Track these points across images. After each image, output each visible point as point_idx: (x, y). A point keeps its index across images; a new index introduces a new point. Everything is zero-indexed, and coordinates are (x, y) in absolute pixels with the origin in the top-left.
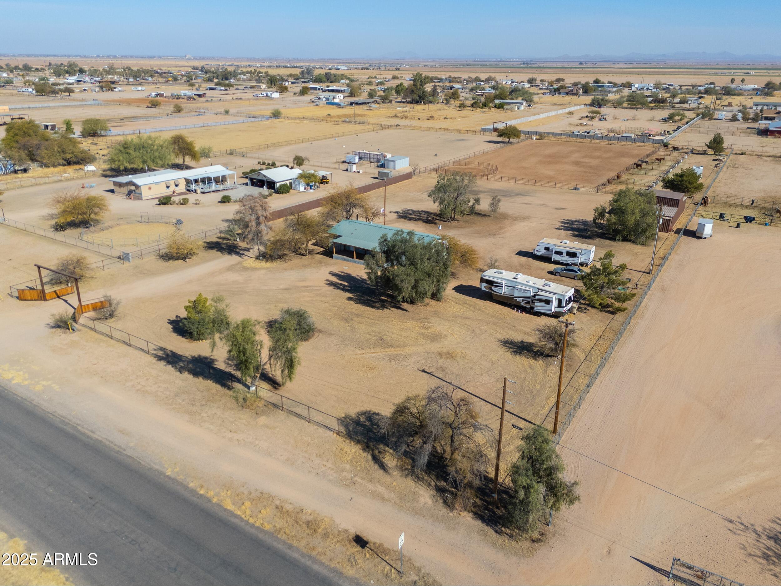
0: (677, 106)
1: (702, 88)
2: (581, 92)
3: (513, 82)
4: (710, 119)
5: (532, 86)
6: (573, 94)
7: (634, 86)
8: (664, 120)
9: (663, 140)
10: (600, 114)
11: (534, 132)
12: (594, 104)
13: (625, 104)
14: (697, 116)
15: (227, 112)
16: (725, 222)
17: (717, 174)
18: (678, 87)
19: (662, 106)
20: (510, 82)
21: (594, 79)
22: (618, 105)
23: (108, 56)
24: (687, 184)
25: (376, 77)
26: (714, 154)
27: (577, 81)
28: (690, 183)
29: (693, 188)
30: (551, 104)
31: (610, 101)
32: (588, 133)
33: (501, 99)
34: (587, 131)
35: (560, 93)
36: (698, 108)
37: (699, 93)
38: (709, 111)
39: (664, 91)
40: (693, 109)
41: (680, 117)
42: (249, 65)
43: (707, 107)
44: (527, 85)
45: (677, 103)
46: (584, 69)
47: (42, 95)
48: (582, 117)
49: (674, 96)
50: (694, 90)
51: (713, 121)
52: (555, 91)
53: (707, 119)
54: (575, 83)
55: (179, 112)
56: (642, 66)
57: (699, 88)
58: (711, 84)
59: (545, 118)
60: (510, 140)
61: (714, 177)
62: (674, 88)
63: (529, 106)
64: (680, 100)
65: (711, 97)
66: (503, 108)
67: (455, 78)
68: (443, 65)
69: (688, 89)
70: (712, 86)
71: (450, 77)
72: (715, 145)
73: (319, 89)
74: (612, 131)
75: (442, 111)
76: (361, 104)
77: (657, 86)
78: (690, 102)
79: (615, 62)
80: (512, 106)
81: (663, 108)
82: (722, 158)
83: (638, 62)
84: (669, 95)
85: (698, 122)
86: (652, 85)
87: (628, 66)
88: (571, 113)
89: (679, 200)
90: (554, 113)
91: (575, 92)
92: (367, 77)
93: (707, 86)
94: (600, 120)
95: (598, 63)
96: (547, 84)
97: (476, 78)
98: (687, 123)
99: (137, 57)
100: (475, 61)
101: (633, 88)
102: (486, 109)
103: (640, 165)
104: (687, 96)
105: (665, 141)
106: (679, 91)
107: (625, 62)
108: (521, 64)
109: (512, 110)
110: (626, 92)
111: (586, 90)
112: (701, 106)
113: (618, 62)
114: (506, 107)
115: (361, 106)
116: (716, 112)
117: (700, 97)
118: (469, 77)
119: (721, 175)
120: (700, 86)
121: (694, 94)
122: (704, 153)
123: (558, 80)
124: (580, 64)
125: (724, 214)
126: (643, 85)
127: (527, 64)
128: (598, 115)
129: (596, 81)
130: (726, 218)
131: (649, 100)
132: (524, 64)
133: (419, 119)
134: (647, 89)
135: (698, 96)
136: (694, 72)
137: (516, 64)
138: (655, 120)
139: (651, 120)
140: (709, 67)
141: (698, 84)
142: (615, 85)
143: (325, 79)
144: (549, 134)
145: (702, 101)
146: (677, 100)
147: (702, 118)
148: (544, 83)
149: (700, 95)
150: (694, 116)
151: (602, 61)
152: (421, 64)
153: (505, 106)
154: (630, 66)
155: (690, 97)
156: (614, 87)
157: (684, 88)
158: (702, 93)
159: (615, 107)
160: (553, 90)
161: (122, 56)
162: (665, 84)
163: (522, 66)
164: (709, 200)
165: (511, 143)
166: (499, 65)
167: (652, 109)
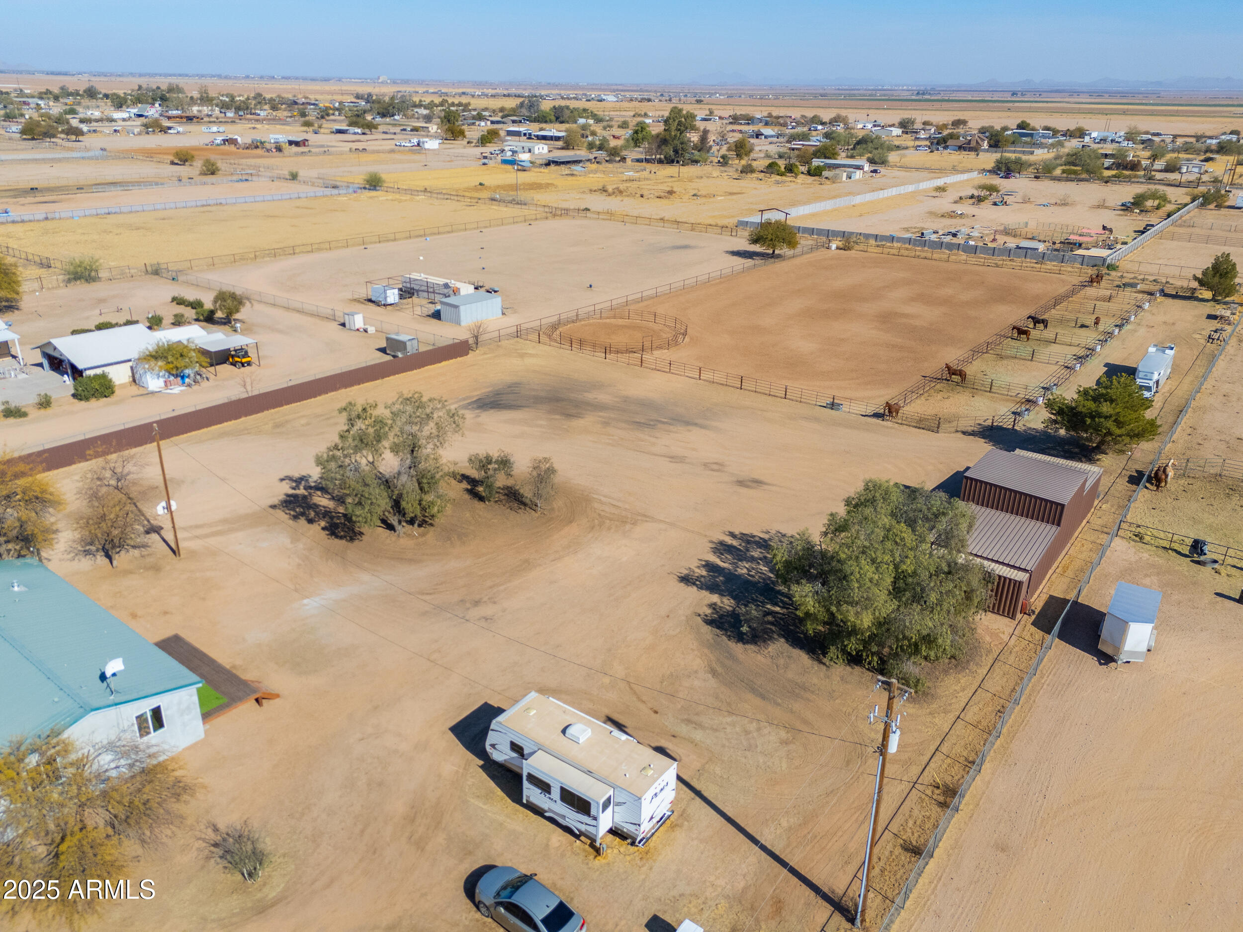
0: (1159, 176)
1: (1214, 141)
2: (985, 145)
3: (875, 126)
4: (1219, 207)
5: (907, 133)
6: (971, 149)
7: (1090, 134)
8: (1126, 208)
9: (1104, 260)
10: (998, 191)
11: (839, 232)
12: (999, 169)
13: (1058, 172)
14: (1193, 200)
15: (294, 177)
16: (1207, 570)
17: (1212, 359)
18: (1169, 139)
19: (1129, 177)
20: (869, 126)
21: (1019, 121)
22: (1044, 172)
23: (262, 77)
24: (1110, 424)
25: (646, 115)
26: (1214, 299)
27: (987, 125)
28: (1119, 424)
29: (1128, 435)
30: (917, 169)
31: (1030, 165)
32: (955, 235)
33: (826, 158)
34: (953, 231)
35: (946, 148)
36: (1198, 182)
37: (1206, 152)
38: (1218, 191)
39: (1142, 146)
40: (1189, 184)
41: (1156, 202)
42: (464, 93)
43: (1216, 181)
44: (897, 131)
45: (1161, 171)
46: (1017, 104)
47: (33, 139)
48: (961, 198)
49: (1154, 157)
50: (1199, 145)
51: (1224, 211)
52: (940, 142)
53: (1212, 206)
54: (983, 128)
55: (213, 173)
56: (1120, 101)
57: (1209, 141)
58: (1232, 133)
59: (888, 198)
60: (777, 252)
61: (1200, 371)
62: (1163, 141)
63: (875, 171)
64: (1167, 165)
65: (1225, 158)
66: (820, 175)
67: (778, 117)
68: (781, 95)
69: (1186, 143)
70: (1234, 138)
71: (770, 115)
72: (1216, 279)
73: (525, 134)
74: (1007, 232)
75: (705, 180)
76: (563, 163)
77: (1130, 137)
78: (1184, 170)
79: (1073, 93)
80: (837, 171)
81: (1129, 180)
82: (1227, 313)
83: (1112, 94)
84: (1147, 154)
85: (1191, 214)
86: (1122, 133)
87: (1093, 100)
88: (941, 189)
89: (1063, 506)
90: (910, 188)
91: (973, 144)
92: (632, 113)
93: (1223, 137)
94: (995, 204)
95: (1044, 95)
96: (933, 131)
97: (815, 117)
98: (1169, 216)
99: (305, 79)
100: (839, 89)
101: (1087, 139)
102: (788, 178)
103: (1025, 333)
104: (1182, 156)
105: (1109, 261)
106: (1170, 146)
107: (1091, 94)
108: (912, 94)
109: (834, 180)
110: (1073, 144)
111: (996, 141)
112: (1205, 178)
113: (1079, 93)
114: (825, 173)
115: (563, 167)
116: (1234, 191)
117: (1207, 160)
118: (803, 116)
119: (1221, 364)
120: (1211, 138)
121: (1197, 152)
122: (1190, 296)
123: (957, 123)
124: (1013, 95)
125: (1204, 543)
126: (1106, 134)
127: (923, 94)
128: (995, 194)
129: (1022, 126)
130: (1210, 556)
131: (1108, 162)
132: (918, 94)
133: (642, 196)
134: (1112, 141)
135: (1202, 158)
136: (1207, 112)
137: (905, 95)
138: (1106, 208)
139: (1098, 207)
140: (1235, 103)
141: (1208, 134)
142: (1055, 132)
143: (553, 118)
144: (867, 236)
145: (1209, 166)
146: (1159, 164)
147: (1203, 205)
148: (928, 127)
149: (1209, 155)
150: (1187, 199)
151: (1051, 92)
152: (744, 94)
153: (823, 173)
154: (1097, 100)
155: (1188, 160)
156: (1054, 136)
157: (1180, 141)
158: (1212, 151)
159: (1036, 177)
160: (935, 141)
161: (283, 78)
162: (1147, 133)
163: (914, 97)
164: (1171, 474)
165: (779, 256)
166: (875, 95)
167: (1106, 182)
